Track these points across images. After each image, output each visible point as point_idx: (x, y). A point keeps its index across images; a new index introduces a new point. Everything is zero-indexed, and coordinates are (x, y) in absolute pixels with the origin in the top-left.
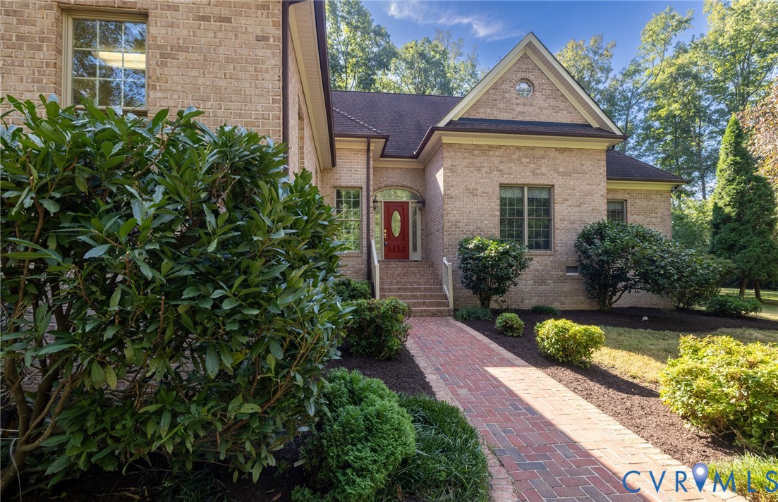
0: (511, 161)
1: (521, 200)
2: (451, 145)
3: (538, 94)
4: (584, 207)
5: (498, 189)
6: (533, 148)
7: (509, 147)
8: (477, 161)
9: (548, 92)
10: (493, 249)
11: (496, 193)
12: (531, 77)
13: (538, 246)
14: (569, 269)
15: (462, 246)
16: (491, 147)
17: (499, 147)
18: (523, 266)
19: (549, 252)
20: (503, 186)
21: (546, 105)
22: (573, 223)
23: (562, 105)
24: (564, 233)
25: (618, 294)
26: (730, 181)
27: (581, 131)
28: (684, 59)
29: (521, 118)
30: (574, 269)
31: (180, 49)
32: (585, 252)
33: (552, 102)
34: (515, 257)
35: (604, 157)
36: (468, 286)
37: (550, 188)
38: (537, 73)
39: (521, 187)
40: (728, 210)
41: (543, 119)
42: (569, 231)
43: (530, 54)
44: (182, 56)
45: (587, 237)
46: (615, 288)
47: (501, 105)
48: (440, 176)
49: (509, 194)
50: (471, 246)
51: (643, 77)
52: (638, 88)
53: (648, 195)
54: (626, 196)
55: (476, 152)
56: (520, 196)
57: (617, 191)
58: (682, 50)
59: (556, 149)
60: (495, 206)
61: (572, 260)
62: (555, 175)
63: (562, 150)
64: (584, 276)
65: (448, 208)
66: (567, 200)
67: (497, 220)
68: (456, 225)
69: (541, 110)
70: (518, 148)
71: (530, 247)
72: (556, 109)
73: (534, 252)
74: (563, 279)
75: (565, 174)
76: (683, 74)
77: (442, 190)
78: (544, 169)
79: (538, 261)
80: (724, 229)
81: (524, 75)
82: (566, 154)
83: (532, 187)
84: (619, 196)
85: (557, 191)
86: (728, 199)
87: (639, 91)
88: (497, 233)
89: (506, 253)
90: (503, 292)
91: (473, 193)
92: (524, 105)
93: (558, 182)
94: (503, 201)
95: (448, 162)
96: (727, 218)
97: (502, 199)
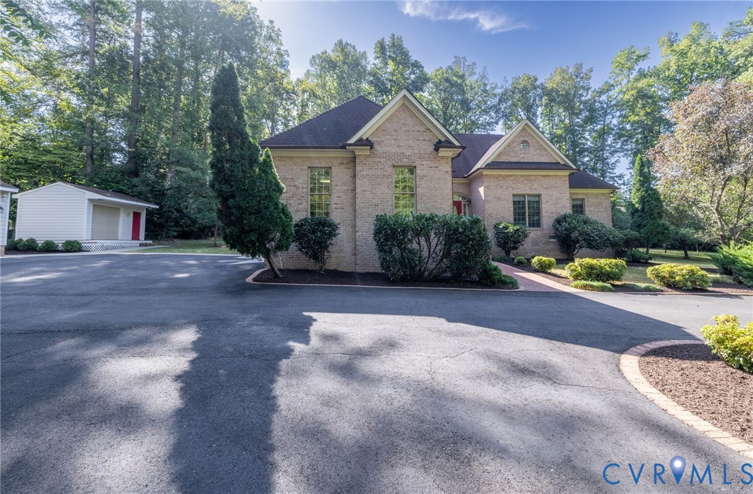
0: (518, 182)
1: (524, 201)
2: (487, 175)
3: (531, 148)
4: (558, 205)
5: (512, 197)
6: (529, 176)
7: (516, 176)
8: (501, 183)
9: (537, 147)
10: (511, 229)
11: (511, 199)
12: (527, 139)
13: (534, 226)
14: (551, 237)
15: (496, 227)
16: (508, 176)
17: (512, 175)
18: (526, 236)
19: (539, 229)
20: (514, 195)
21: (536, 153)
22: (552, 213)
23: (544, 153)
24: (547, 219)
25: (576, 251)
26: (638, 190)
27: (555, 166)
28: (642, 84)
29: (522, 161)
30: (553, 237)
31: (425, 176)
32: (557, 229)
33: (539, 152)
34: (522, 232)
35: (568, 179)
36: (499, 246)
37: (539, 196)
38: (530, 137)
39: (524, 196)
40: (637, 205)
41: (534, 160)
42: (550, 217)
43: (526, 128)
44: (425, 178)
45: (558, 221)
46: (575, 247)
47: (512, 154)
48: (481, 190)
49: (517, 199)
50: (501, 227)
51: (613, 93)
52: (611, 101)
53: (597, 196)
54: (584, 197)
55: (500, 179)
56: (523, 200)
57: (578, 194)
58: (642, 75)
59: (542, 176)
60: (511, 206)
61: (552, 233)
62: (542, 189)
63: (545, 176)
64: (558, 241)
65: (487, 207)
66: (548, 202)
67: (512, 213)
68: (491, 215)
69: (533, 156)
70: (522, 176)
71: (530, 226)
72: (541, 155)
73: (531, 228)
74: (548, 243)
75: (547, 188)
76: (642, 95)
77: (483, 198)
78: (535, 186)
79: (533, 233)
80: (636, 215)
81: (524, 139)
82: (547, 178)
83: (529, 195)
84: (580, 197)
85: (543, 197)
86: (637, 200)
87: (612, 103)
88: (512, 219)
89: (518, 230)
90: (517, 248)
91: (499, 199)
92: (524, 154)
93: (543, 192)
94: (515, 203)
95: (486, 184)
96: (637, 210)
97: (514, 202)
